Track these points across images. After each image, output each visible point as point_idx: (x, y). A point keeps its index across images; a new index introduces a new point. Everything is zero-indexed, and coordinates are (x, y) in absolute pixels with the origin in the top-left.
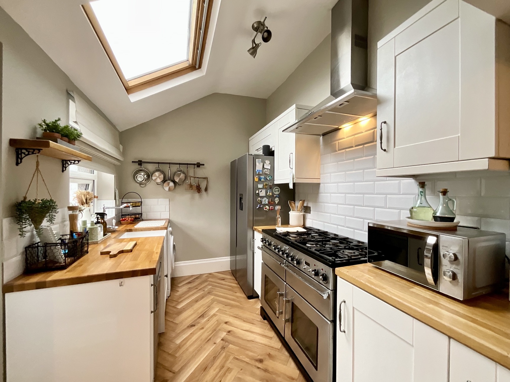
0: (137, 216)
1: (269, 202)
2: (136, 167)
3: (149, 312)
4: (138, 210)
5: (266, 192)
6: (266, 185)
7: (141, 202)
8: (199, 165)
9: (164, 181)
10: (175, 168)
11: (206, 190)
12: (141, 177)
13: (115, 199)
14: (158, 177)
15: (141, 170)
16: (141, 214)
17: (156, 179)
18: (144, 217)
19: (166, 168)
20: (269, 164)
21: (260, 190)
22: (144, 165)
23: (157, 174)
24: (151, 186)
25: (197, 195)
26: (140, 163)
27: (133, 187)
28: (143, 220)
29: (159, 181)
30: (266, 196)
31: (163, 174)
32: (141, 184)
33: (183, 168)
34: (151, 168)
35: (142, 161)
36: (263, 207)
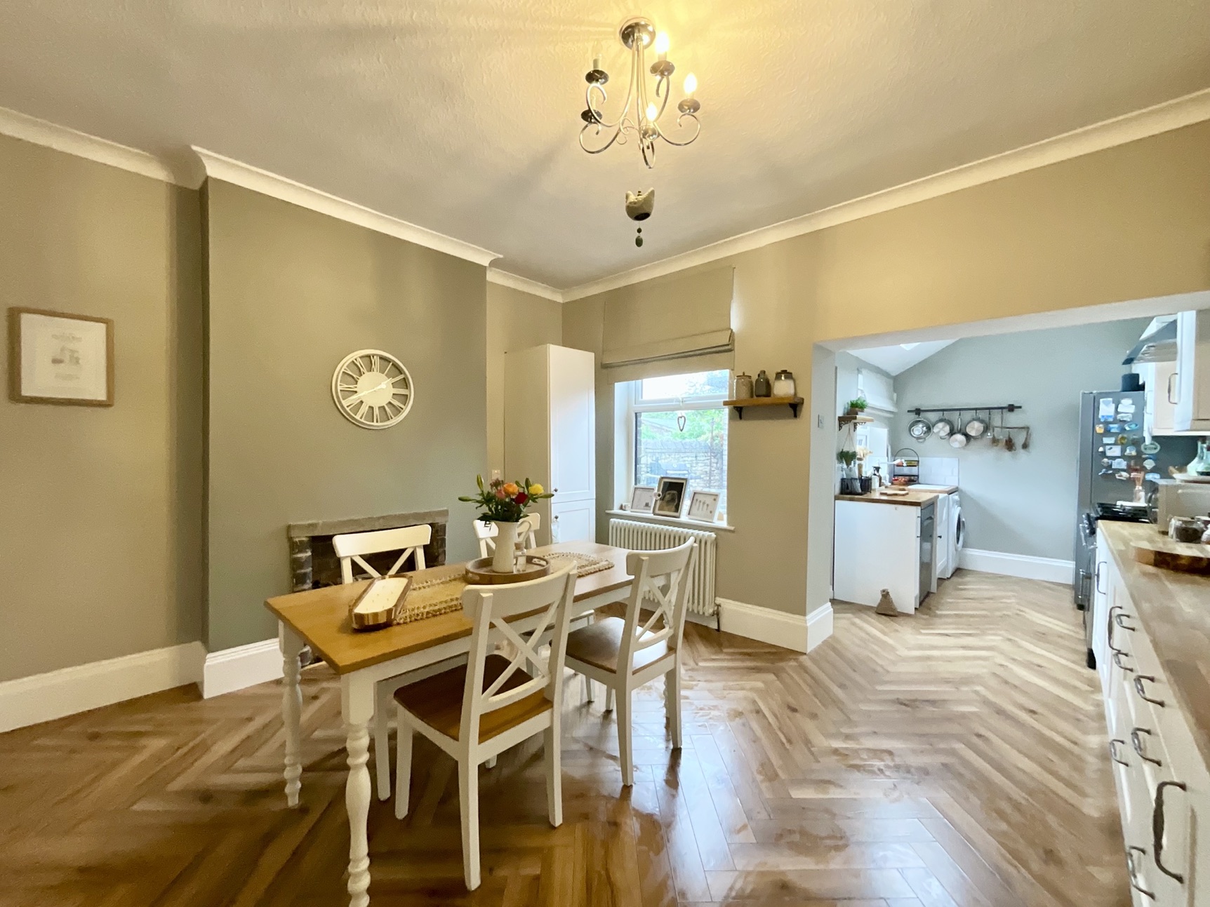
0: (912, 478)
1: (1128, 466)
2: (913, 417)
3: (915, 536)
4: (914, 471)
5: (1123, 451)
6: (1123, 438)
7: (918, 461)
8: (1011, 408)
9: (952, 433)
10: (968, 416)
11: (1025, 446)
12: (919, 430)
13: (888, 456)
14: (942, 429)
15: (919, 421)
16: (918, 476)
17: (939, 432)
18: (921, 479)
19: (955, 417)
20: (1133, 404)
21: (1108, 447)
22: (922, 414)
23: (940, 425)
24: (931, 440)
25: (1007, 454)
26: (918, 411)
27: (907, 442)
28: (919, 484)
29: (943, 434)
30: (1123, 456)
31: (948, 424)
32: (918, 438)
33: (982, 415)
34: (932, 417)
35: (922, 409)
36: (1113, 475)
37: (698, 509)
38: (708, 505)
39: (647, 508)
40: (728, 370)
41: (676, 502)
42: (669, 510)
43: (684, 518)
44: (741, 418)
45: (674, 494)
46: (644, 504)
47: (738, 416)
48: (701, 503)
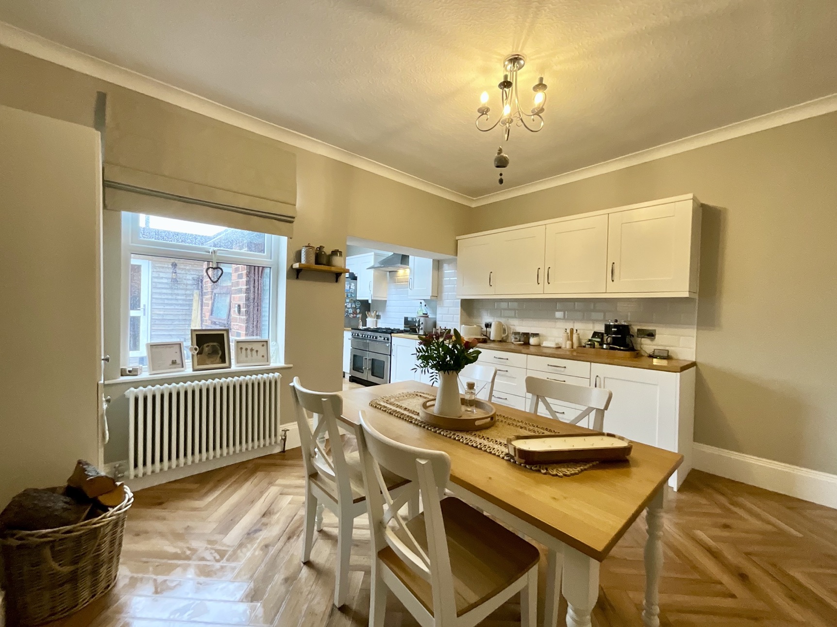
1: (353, 312)
5: (352, 305)
6: (351, 300)
20: (354, 285)
21: (347, 304)
30: (351, 308)
37: (247, 356)
38: (257, 351)
39: (174, 366)
40: (286, 238)
41: (220, 353)
42: (212, 363)
43: (234, 367)
44: (297, 278)
45: (213, 346)
46: (171, 362)
47: (296, 277)
48: (249, 351)
